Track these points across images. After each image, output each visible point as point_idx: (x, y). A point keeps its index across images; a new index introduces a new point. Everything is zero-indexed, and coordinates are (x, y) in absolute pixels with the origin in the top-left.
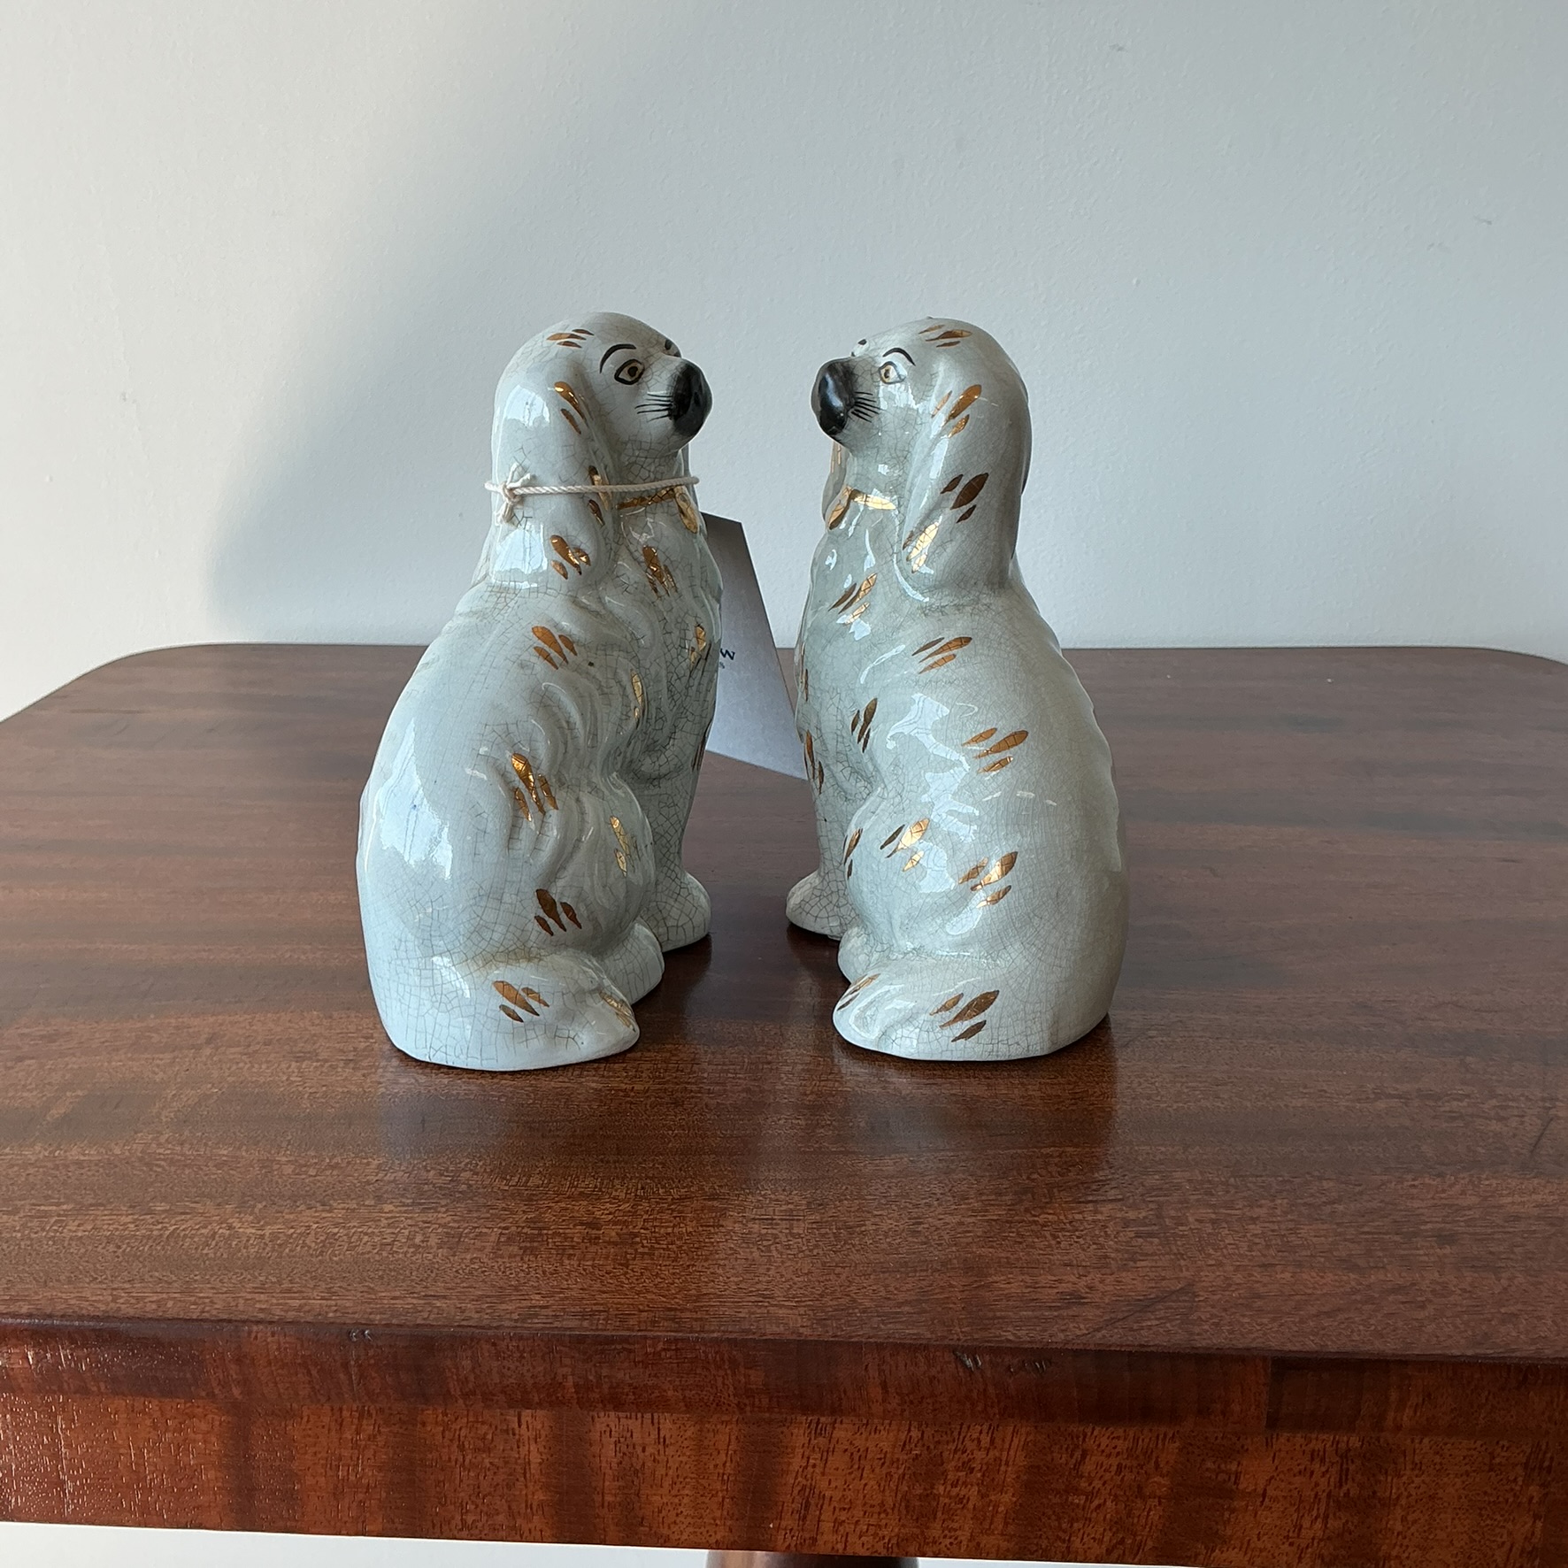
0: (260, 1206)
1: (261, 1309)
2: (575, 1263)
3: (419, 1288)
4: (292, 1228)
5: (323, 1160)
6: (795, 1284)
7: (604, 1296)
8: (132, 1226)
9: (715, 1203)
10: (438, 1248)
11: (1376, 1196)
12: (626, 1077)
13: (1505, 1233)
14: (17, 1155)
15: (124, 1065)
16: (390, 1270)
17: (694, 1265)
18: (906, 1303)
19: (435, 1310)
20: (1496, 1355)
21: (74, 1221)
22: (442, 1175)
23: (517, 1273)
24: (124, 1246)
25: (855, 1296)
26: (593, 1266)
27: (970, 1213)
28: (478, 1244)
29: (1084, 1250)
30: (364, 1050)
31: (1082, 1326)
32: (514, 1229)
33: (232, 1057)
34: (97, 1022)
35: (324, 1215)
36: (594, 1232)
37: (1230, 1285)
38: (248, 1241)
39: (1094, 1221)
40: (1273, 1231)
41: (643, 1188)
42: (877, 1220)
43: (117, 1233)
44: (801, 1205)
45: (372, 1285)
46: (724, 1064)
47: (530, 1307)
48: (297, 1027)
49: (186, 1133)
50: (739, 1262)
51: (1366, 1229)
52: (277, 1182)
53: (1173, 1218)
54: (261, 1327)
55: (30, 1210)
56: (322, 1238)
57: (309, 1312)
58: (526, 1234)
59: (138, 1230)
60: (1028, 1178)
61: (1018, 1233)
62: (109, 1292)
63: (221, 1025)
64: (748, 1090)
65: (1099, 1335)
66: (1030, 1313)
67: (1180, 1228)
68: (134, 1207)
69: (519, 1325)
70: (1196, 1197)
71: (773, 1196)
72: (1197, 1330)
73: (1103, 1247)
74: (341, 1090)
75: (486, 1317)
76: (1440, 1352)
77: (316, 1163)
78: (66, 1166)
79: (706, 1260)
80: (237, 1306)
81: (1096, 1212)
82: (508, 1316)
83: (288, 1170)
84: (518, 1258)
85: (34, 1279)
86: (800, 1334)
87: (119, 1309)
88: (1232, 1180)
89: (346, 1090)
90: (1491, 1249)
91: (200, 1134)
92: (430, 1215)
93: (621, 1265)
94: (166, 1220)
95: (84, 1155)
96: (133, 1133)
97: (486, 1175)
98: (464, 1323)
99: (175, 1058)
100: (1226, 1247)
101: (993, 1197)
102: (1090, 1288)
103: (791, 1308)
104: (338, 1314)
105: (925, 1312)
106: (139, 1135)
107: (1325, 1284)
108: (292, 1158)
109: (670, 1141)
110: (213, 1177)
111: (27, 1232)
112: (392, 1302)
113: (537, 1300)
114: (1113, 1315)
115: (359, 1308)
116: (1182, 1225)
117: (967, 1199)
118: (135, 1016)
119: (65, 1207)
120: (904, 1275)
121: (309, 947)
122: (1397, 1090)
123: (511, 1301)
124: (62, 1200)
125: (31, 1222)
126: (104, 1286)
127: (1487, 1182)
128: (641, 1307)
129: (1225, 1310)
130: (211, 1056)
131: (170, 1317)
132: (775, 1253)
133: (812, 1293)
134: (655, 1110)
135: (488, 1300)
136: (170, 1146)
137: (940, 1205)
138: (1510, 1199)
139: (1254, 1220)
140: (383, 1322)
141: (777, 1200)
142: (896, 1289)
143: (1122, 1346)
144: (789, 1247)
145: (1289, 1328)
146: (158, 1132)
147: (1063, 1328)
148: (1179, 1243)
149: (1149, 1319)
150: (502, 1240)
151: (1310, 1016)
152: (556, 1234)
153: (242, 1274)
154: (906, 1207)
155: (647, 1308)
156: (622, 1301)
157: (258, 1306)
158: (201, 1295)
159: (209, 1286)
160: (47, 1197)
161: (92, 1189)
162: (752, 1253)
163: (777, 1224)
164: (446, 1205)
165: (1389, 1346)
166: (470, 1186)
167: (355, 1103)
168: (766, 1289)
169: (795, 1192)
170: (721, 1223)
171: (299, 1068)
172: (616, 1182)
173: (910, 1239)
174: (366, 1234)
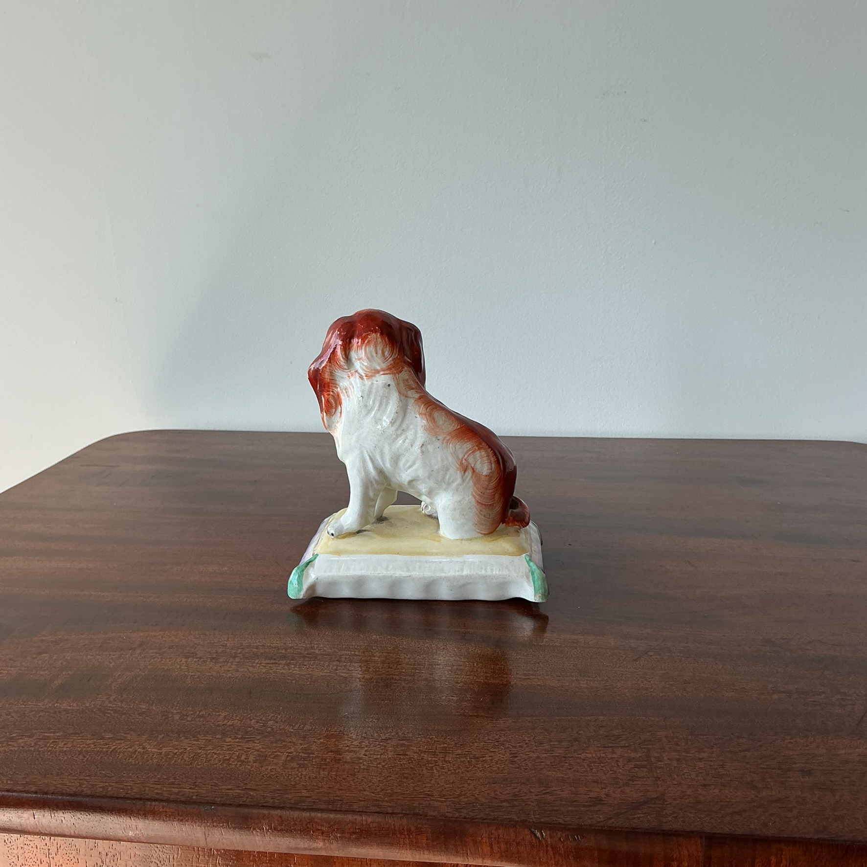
0: (160, 737)
1: (157, 793)
2: (326, 773)
3: (242, 785)
4: (176, 749)
5: (196, 712)
6: (445, 788)
7: (341, 792)
8: (93, 745)
9: (404, 742)
10: (254, 763)
11: (769, 748)
12: (361, 671)
13: (840, 770)
14: (35, 705)
15: (94, 658)
16: (228, 774)
17: (390, 776)
18: (505, 801)
19: (250, 797)
20: (830, 839)
21: (62, 742)
22: (258, 722)
23: (295, 778)
24: (88, 757)
25: (477, 796)
26: (336, 775)
27: (544, 752)
28: (275, 761)
29: (605, 774)
30: (222, 652)
31: (601, 816)
32: (295, 753)
33: (151, 655)
34: (81, 634)
35: (194, 742)
36: (338, 756)
37: (684, 796)
38: (153, 756)
39: (612, 758)
40: (710, 766)
41: (366, 733)
42: (492, 754)
43: (84, 749)
44: (451, 744)
45: (217, 782)
46: (414, 665)
47: (301, 797)
48: (187, 639)
49: (125, 696)
50: (415, 775)
51: (762, 766)
52: (170, 724)
53: (655, 757)
54: (157, 803)
55: (39, 735)
56: (192, 755)
57: (183, 795)
58: (301, 756)
59: (95, 748)
60: (577, 733)
61: (570, 764)
62: (78, 781)
63: (147, 637)
64: (426, 680)
65: (610, 822)
66: (573, 808)
67: (659, 763)
68: (94, 735)
69: (294, 806)
70: (669, 746)
71: (436, 739)
72: (664, 820)
73: (615, 772)
74: (207, 674)
75: (277, 801)
76: (799, 836)
77: (192, 714)
78: (60, 712)
79: (397, 774)
80: (145, 791)
81: (613, 753)
82: (289, 801)
83: (177, 717)
84: (296, 769)
85: (40, 773)
86: (446, 817)
87: (83, 791)
88: (690, 737)
89: (210, 674)
90: (832, 779)
91: (131, 697)
92: (250, 744)
93: (351, 775)
94: (111, 743)
95: (70, 706)
96: (96, 695)
97: (282, 723)
98: (264, 805)
99: (121, 654)
100: (684, 774)
101: (556, 743)
102: (607, 795)
103: (442, 802)
104: (198, 797)
105: (516, 806)
106: (100, 696)
107: (737, 796)
108: (179, 711)
109: (383, 707)
110: (137, 720)
111: (37, 747)
112: (228, 791)
113: (305, 793)
114: (619, 811)
115: (210, 794)
116: (661, 761)
117: (543, 744)
118: (102, 632)
119: (58, 734)
120: (505, 786)
121: (196, 595)
122: (784, 688)
123: (291, 793)
124: (56, 731)
125: (40, 742)
126: (76, 778)
127: (832, 741)
128: (361, 799)
129: (681, 809)
130: (140, 654)
131: (109, 795)
132: (435, 771)
133: (454, 794)
134: (375, 689)
135: (279, 792)
136: (115, 703)
137: (527, 747)
138: (843, 752)
139: (700, 759)
140: (222, 803)
141: (438, 741)
142: (500, 793)
143: (622, 828)
144: (443, 768)
145: (715, 820)
146: (109, 695)
147: (590, 817)
148: (658, 771)
149: (638, 814)
150: (288, 759)
151: (739, 646)
152: (317, 757)
153: (149, 773)
154: (509, 748)
155: (363, 800)
156: (351, 795)
157: (156, 791)
158: (126, 784)
159: (131, 779)
160: (49, 729)
161: (73, 725)
162: (422, 770)
163: (438, 755)
164: (259, 739)
165: (770, 832)
166: (273, 729)
167: (215, 681)
168: (429, 791)
169: (448, 737)
170: (407, 753)
171: (186, 662)
172: (352, 729)
173: (510, 765)
174: (216, 754)
